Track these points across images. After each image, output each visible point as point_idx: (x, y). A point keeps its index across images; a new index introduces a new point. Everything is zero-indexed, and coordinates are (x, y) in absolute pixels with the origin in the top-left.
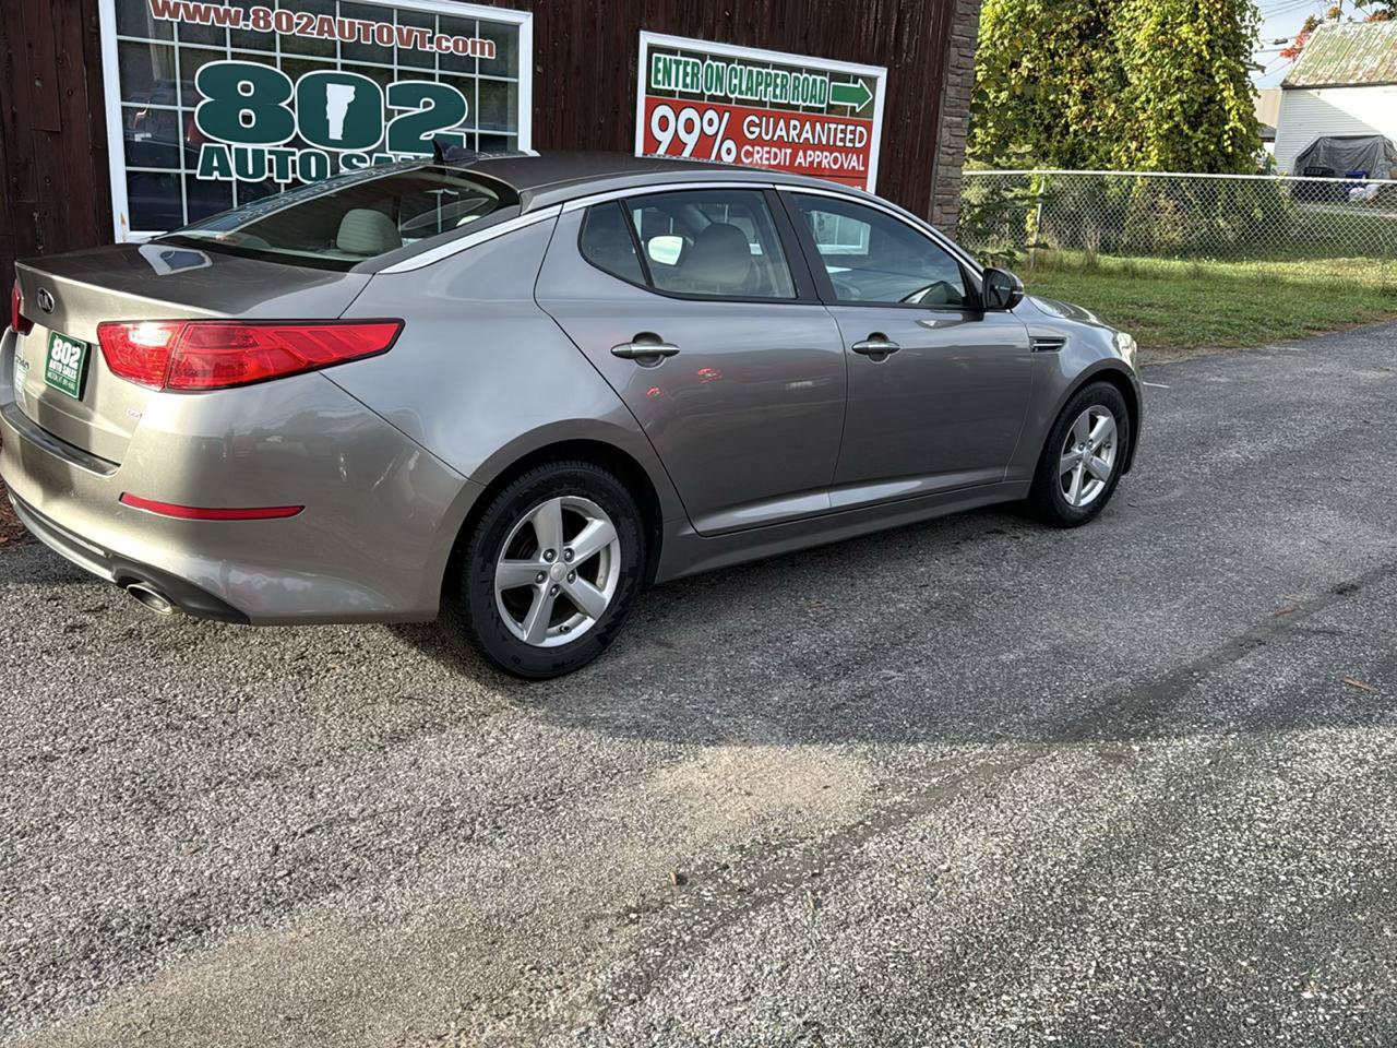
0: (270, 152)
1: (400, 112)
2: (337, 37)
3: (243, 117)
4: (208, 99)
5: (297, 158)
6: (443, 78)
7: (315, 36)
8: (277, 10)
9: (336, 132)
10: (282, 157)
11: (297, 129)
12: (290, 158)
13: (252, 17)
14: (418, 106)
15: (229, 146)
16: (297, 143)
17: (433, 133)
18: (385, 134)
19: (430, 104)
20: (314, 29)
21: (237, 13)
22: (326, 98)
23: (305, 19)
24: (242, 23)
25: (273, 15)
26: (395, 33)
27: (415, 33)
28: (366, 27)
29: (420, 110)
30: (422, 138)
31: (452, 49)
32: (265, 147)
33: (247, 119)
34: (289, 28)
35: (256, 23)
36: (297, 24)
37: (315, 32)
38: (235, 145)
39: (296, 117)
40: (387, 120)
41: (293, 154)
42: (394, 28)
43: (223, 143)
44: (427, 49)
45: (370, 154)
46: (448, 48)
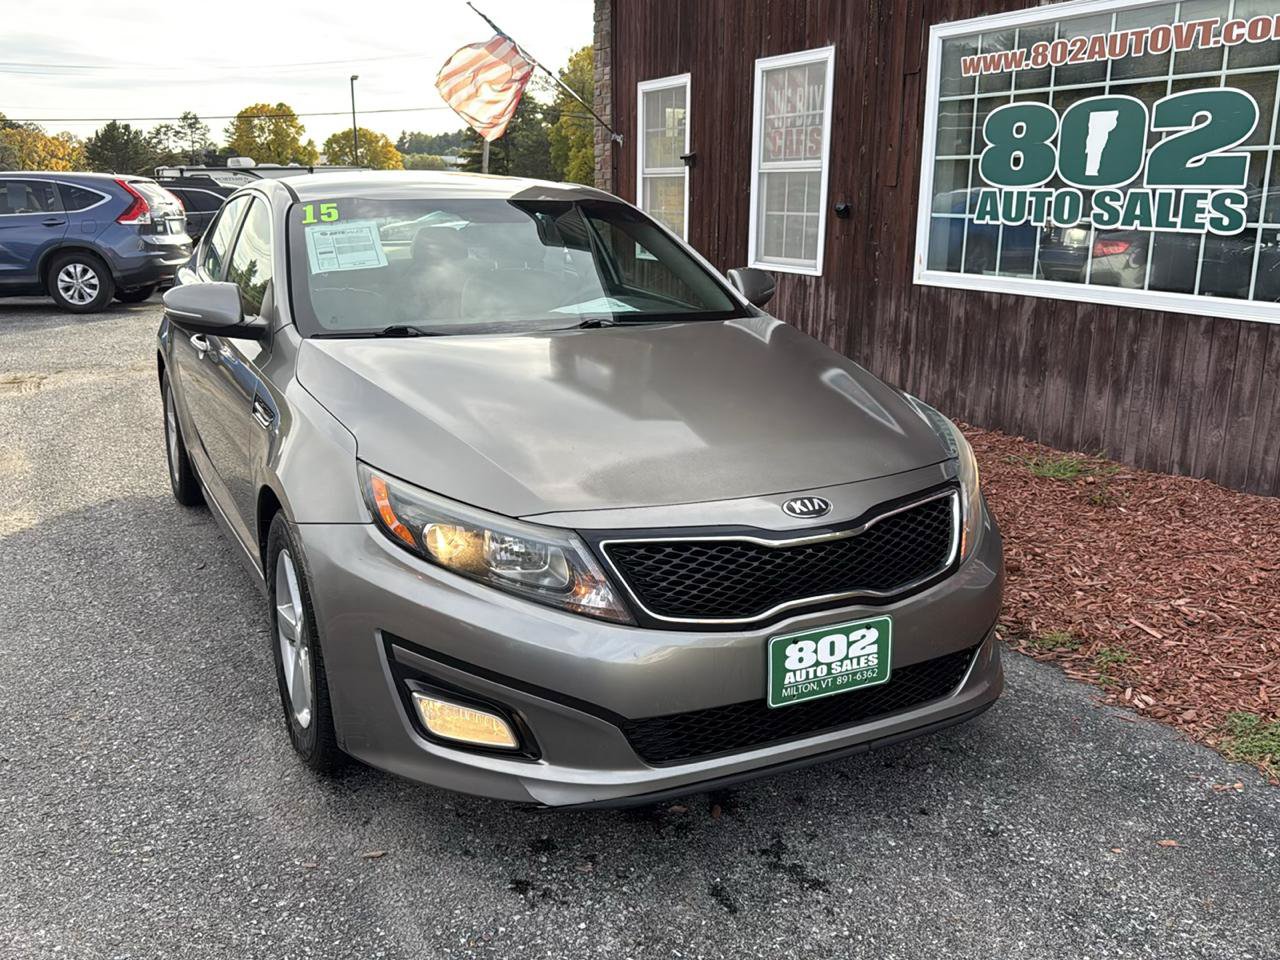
0: (1032, 194)
1: (1169, 134)
2: (1107, 56)
3: (1015, 159)
4: (991, 145)
5: (1053, 199)
6: (1231, 81)
7: (1086, 61)
8: (1056, 41)
9: (1092, 168)
10: (1040, 197)
11: (1057, 167)
12: (1048, 199)
13: (1033, 54)
14: (1190, 125)
15: (1000, 190)
16: (1056, 183)
17: (1204, 156)
18: (1145, 163)
19: (1206, 118)
20: (1085, 53)
21: (1022, 53)
22: (1088, 128)
23: (1078, 44)
24: (1024, 63)
25: (1050, 48)
26: (1173, 34)
27: (1197, 28)
28: (1139, 35)
29: (1192, 128)
30: (1189, 165)
31: (1246, 37)
32: (1028, 188)
33: (1017, 161)
34: (1063, 58)
35: (1035, 62)
36: (1071, 52)
37: (1086, 56)
38: (1007, 188)
39: (1057, 154)
40: (1149, 146)
41: (1050, 195)
42: (1172, 28)
43: (995, 187)
44: (1212, 45)
45: (1124, 190)
46: (1240, 36)
